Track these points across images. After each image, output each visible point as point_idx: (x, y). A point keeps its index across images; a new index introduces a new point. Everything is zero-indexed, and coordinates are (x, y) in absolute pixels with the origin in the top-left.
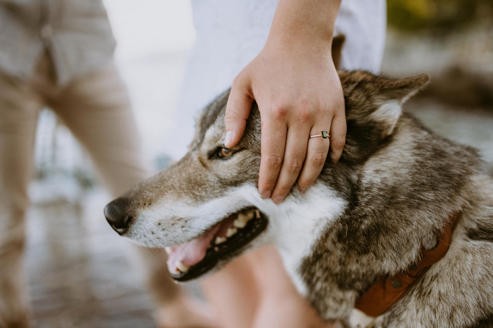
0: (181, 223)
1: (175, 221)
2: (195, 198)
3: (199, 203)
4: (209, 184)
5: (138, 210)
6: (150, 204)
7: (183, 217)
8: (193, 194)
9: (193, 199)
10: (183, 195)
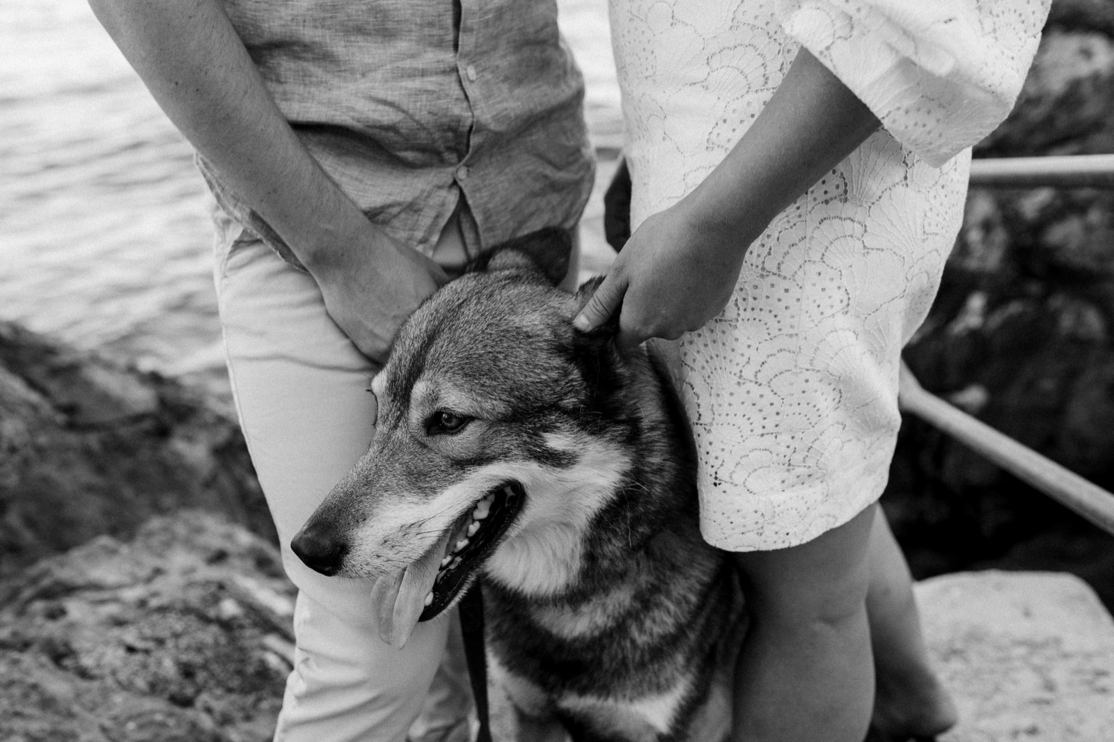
0: (414, 530)
1: (406, 530)
2: (423, 492)
3: (430, 497)
4: (439, 470)
5: (350, 533)
6: (365, 520)
7: (412, 522)
8: (420, 488)
9: (420, 495)
10: (405, 493)
